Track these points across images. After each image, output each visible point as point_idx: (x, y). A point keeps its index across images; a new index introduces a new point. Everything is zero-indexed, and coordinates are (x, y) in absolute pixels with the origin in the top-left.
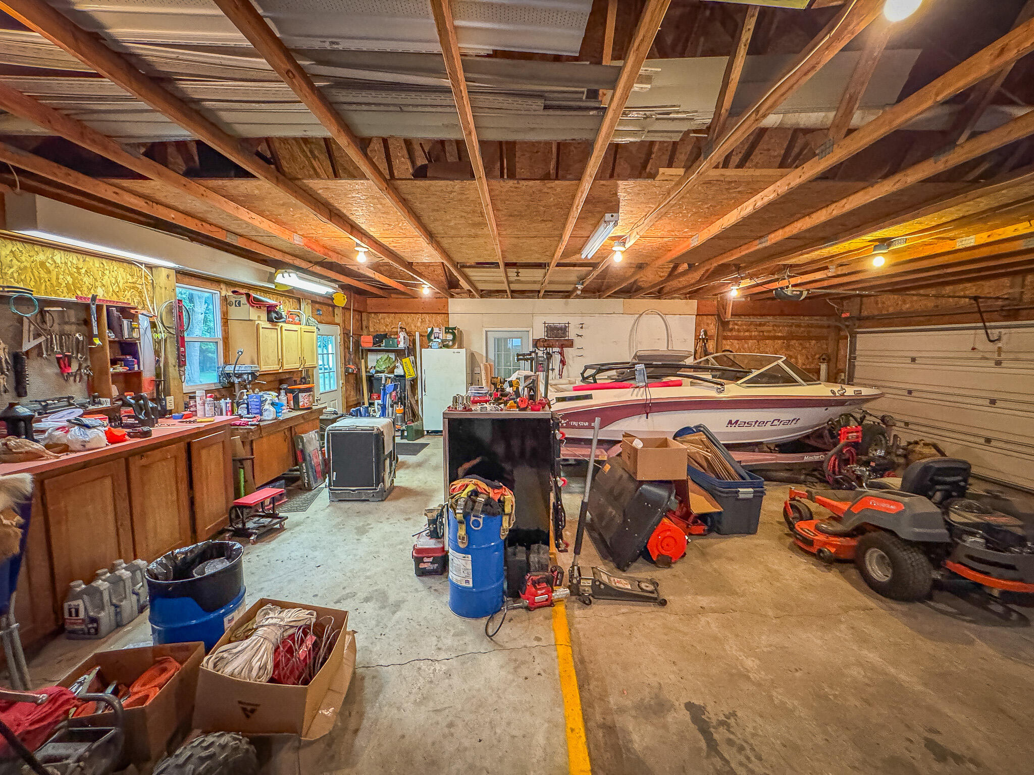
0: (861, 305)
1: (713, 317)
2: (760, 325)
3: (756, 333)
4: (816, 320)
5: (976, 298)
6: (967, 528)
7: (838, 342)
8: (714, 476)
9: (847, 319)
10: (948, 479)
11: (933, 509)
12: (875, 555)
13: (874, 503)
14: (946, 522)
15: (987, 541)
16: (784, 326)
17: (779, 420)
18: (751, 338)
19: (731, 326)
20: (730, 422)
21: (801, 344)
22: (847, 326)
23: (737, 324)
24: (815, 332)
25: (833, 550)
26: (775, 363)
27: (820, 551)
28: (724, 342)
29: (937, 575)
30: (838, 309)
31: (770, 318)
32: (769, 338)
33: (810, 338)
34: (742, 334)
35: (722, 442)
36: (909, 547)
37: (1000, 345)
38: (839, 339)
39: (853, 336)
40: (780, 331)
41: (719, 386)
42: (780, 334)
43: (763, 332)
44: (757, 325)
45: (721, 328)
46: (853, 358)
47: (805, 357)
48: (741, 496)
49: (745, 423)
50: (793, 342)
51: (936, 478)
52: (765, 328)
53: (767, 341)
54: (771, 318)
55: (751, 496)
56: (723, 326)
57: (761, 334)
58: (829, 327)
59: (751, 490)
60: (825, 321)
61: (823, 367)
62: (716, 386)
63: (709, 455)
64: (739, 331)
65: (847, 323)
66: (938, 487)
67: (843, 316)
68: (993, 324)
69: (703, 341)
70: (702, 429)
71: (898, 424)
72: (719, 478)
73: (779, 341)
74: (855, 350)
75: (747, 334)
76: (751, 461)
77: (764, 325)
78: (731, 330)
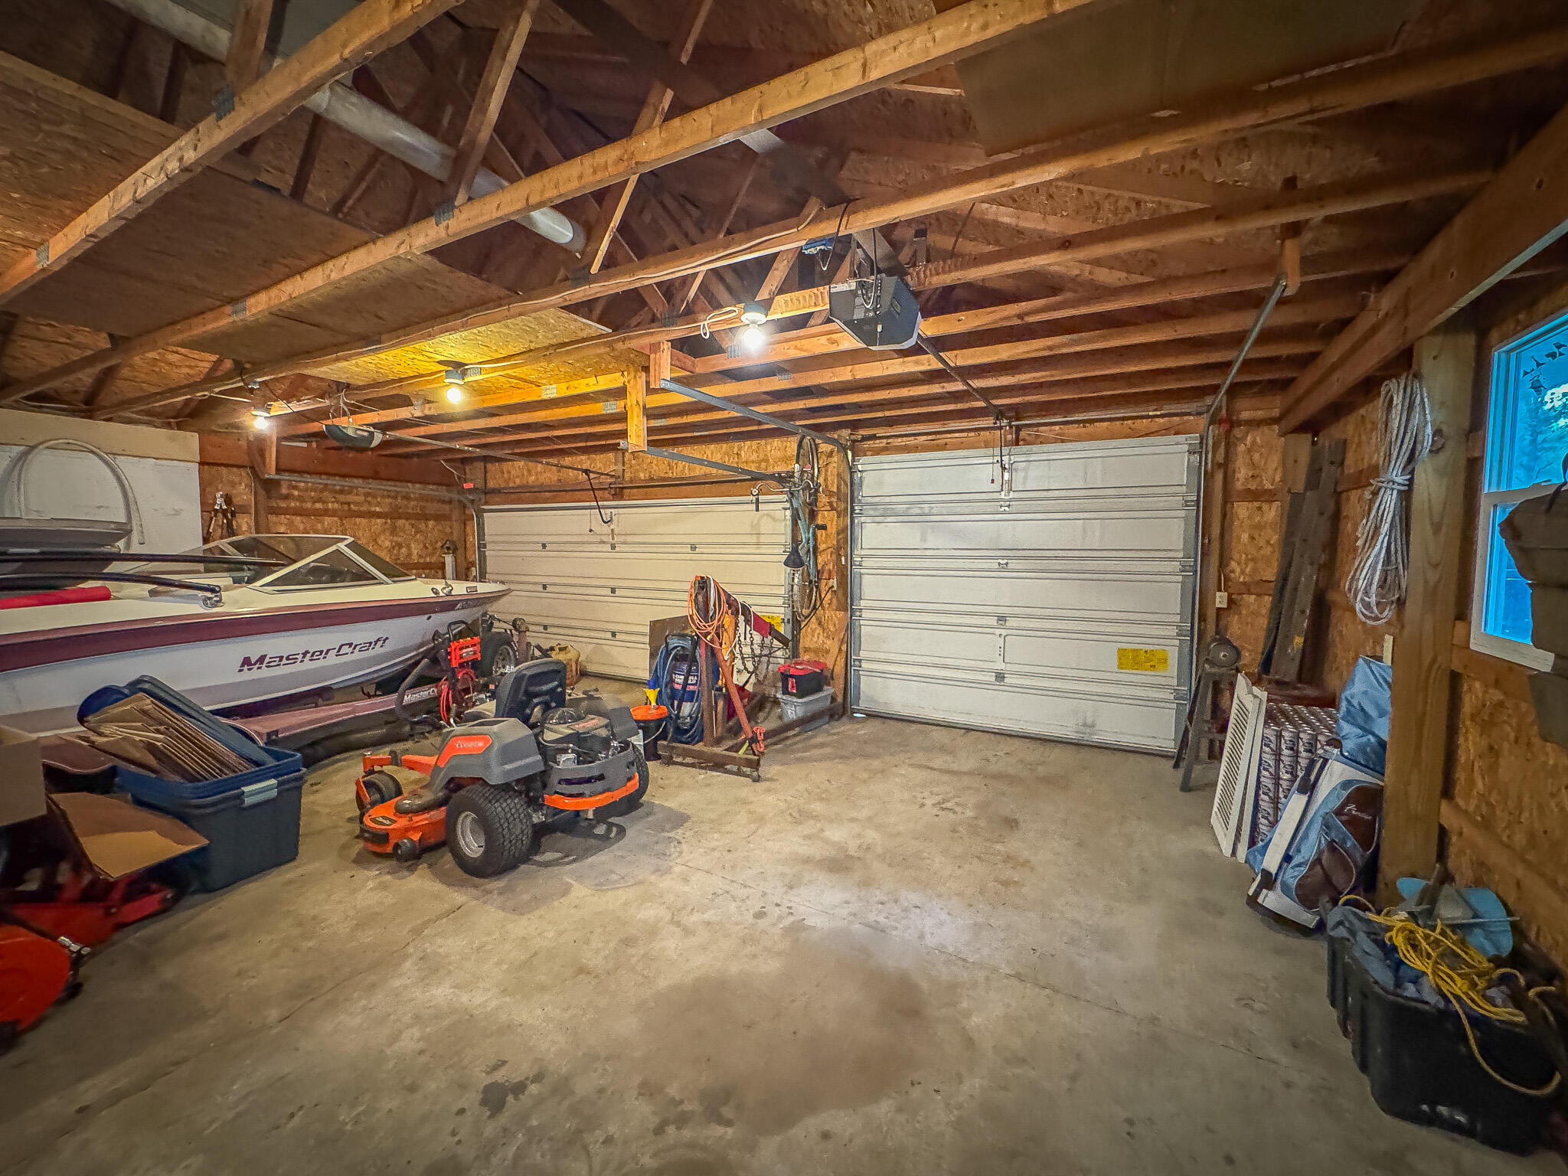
0: (486, 472)
1: (243, 472)
2: (341, 492)
3: (336, 505)
4: (430, 490)
5: (587, 471)
6: (560, 746)
7: (465, 524)
8: (178, 779)
9: (470, 491)
10: (545, 688)
11: (525, 731)
12: (469, 820)
13: (461, 744)
14: (539, 743)
15: (579, 755)
16: (383, 497)
17: (350, 645)
18: (326, 512)
19: (284, 491)
20: (247, 662)
21: (413, 526)
22: (472, 502)
23: (295, 488)
24: (432, 508)
25: (416, 837)
26: (333, 548)
27: (397, 846)
28: (273, 518)
29: (538, 818)
30: (459, 478)
31: (358, 482)
32: (361, 515)
33: (426, 518)
34: (309, 505)
35: (207, 708)
36: (503, 793)
37: (612, 527)
38: (465, 520)
39: (480, 513)
40: (378, 504)
41: (209, 595)
42: (378, 509)
43: (349, 504)
44: (336, 492)
45: (262, 492)
46: (482, 546)
47: (421, 545)
48: (248, 801)
49: (281, 658)
50: (400, 522)
51: (532, 689)
52: (350, 498)
53: (358, 520)
54: (361, 481)
55: (274, 793)
56: (268, 491)
57: (346, 507)
58: (450, 502)
59: (273, 781)
60: (443, 492)
61: (449, 560)
62: (200, 594)
63: (159, 739)
64: (301, 499)
65: (471, 497)
66: (536, 701)
67: (465, 486)
68: (605, 503)
69: (225, 516)
70: (146, 686)
71: (531, 628)
72: (192, 779)
73: (379, 521)
74: (484, 535)
75: (318, 506)
76: (300, 726)
77: (350, 493)
78: (287, 497)
